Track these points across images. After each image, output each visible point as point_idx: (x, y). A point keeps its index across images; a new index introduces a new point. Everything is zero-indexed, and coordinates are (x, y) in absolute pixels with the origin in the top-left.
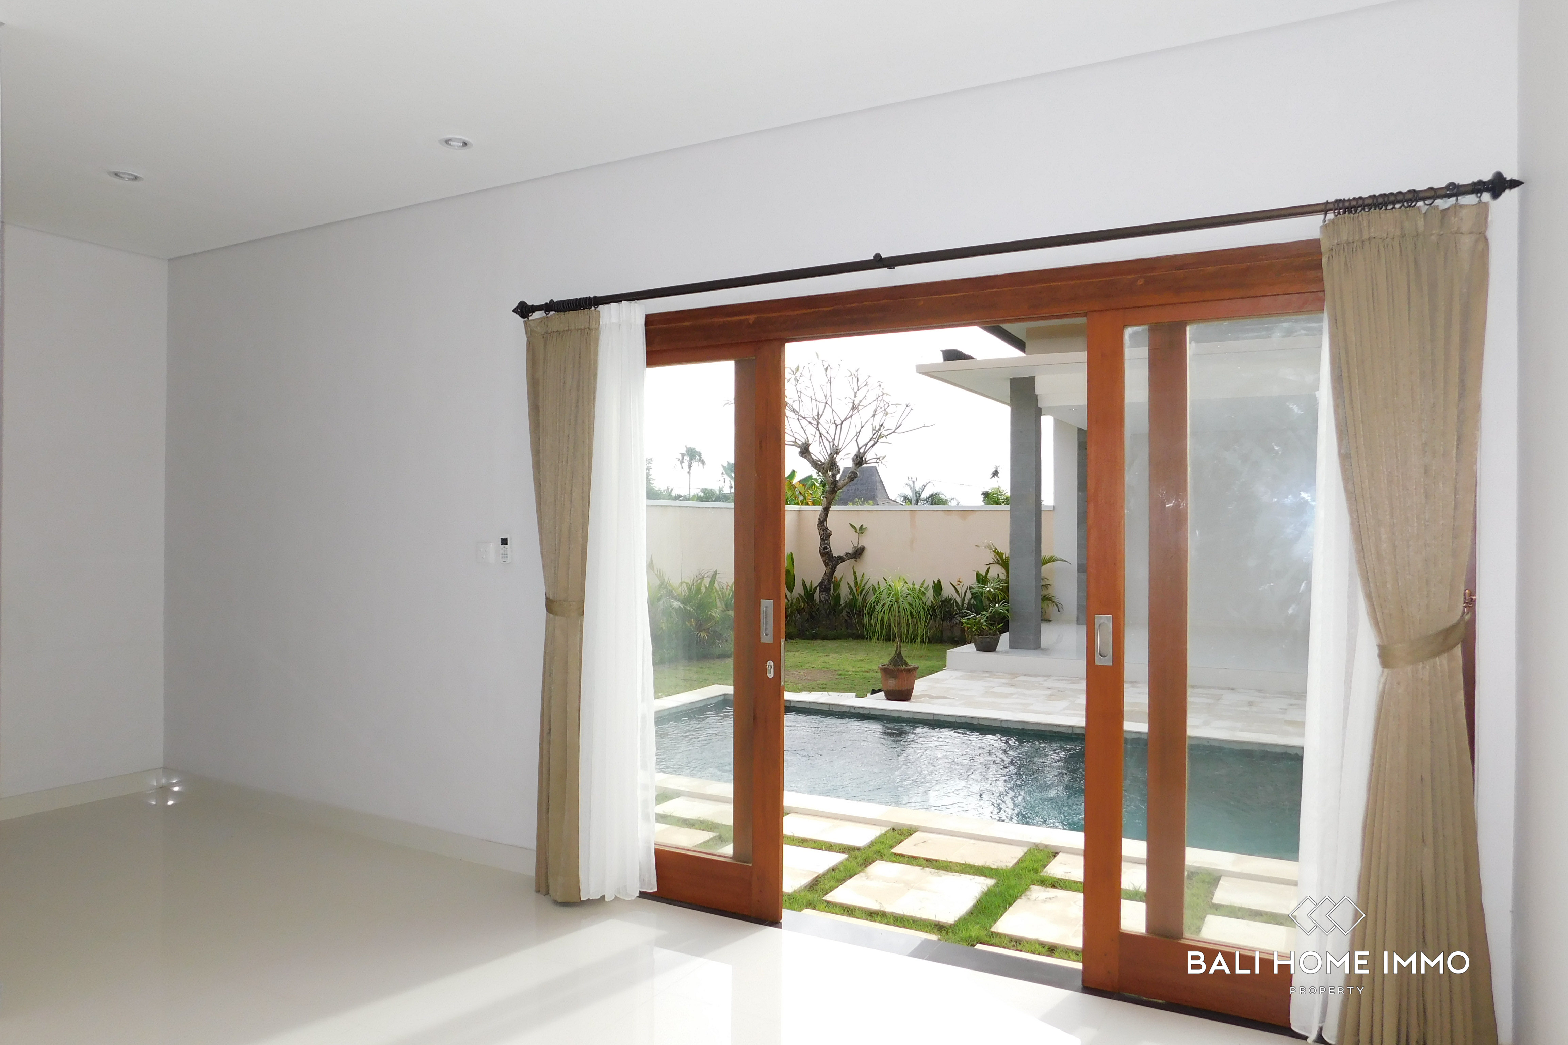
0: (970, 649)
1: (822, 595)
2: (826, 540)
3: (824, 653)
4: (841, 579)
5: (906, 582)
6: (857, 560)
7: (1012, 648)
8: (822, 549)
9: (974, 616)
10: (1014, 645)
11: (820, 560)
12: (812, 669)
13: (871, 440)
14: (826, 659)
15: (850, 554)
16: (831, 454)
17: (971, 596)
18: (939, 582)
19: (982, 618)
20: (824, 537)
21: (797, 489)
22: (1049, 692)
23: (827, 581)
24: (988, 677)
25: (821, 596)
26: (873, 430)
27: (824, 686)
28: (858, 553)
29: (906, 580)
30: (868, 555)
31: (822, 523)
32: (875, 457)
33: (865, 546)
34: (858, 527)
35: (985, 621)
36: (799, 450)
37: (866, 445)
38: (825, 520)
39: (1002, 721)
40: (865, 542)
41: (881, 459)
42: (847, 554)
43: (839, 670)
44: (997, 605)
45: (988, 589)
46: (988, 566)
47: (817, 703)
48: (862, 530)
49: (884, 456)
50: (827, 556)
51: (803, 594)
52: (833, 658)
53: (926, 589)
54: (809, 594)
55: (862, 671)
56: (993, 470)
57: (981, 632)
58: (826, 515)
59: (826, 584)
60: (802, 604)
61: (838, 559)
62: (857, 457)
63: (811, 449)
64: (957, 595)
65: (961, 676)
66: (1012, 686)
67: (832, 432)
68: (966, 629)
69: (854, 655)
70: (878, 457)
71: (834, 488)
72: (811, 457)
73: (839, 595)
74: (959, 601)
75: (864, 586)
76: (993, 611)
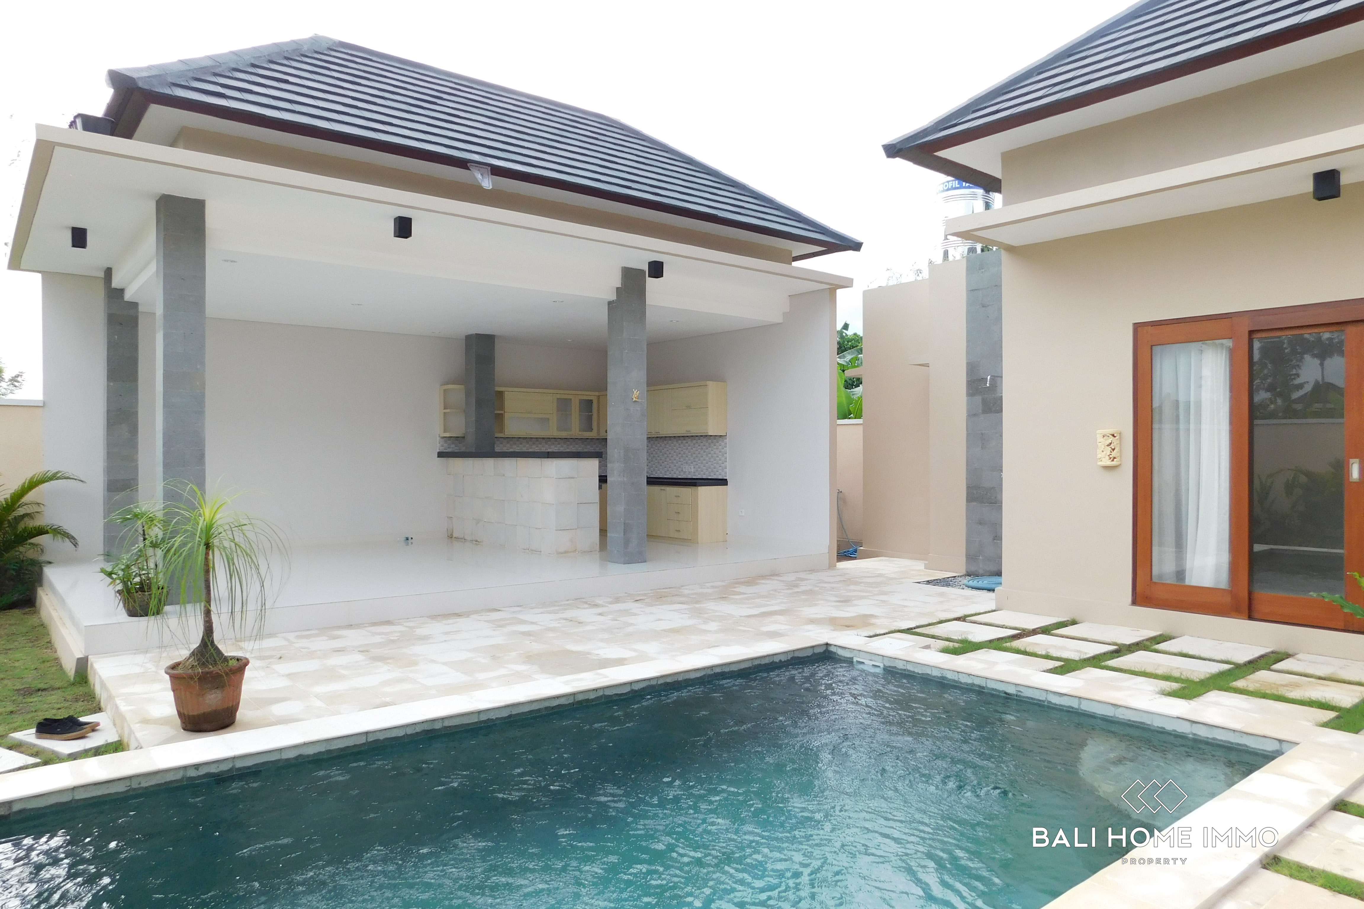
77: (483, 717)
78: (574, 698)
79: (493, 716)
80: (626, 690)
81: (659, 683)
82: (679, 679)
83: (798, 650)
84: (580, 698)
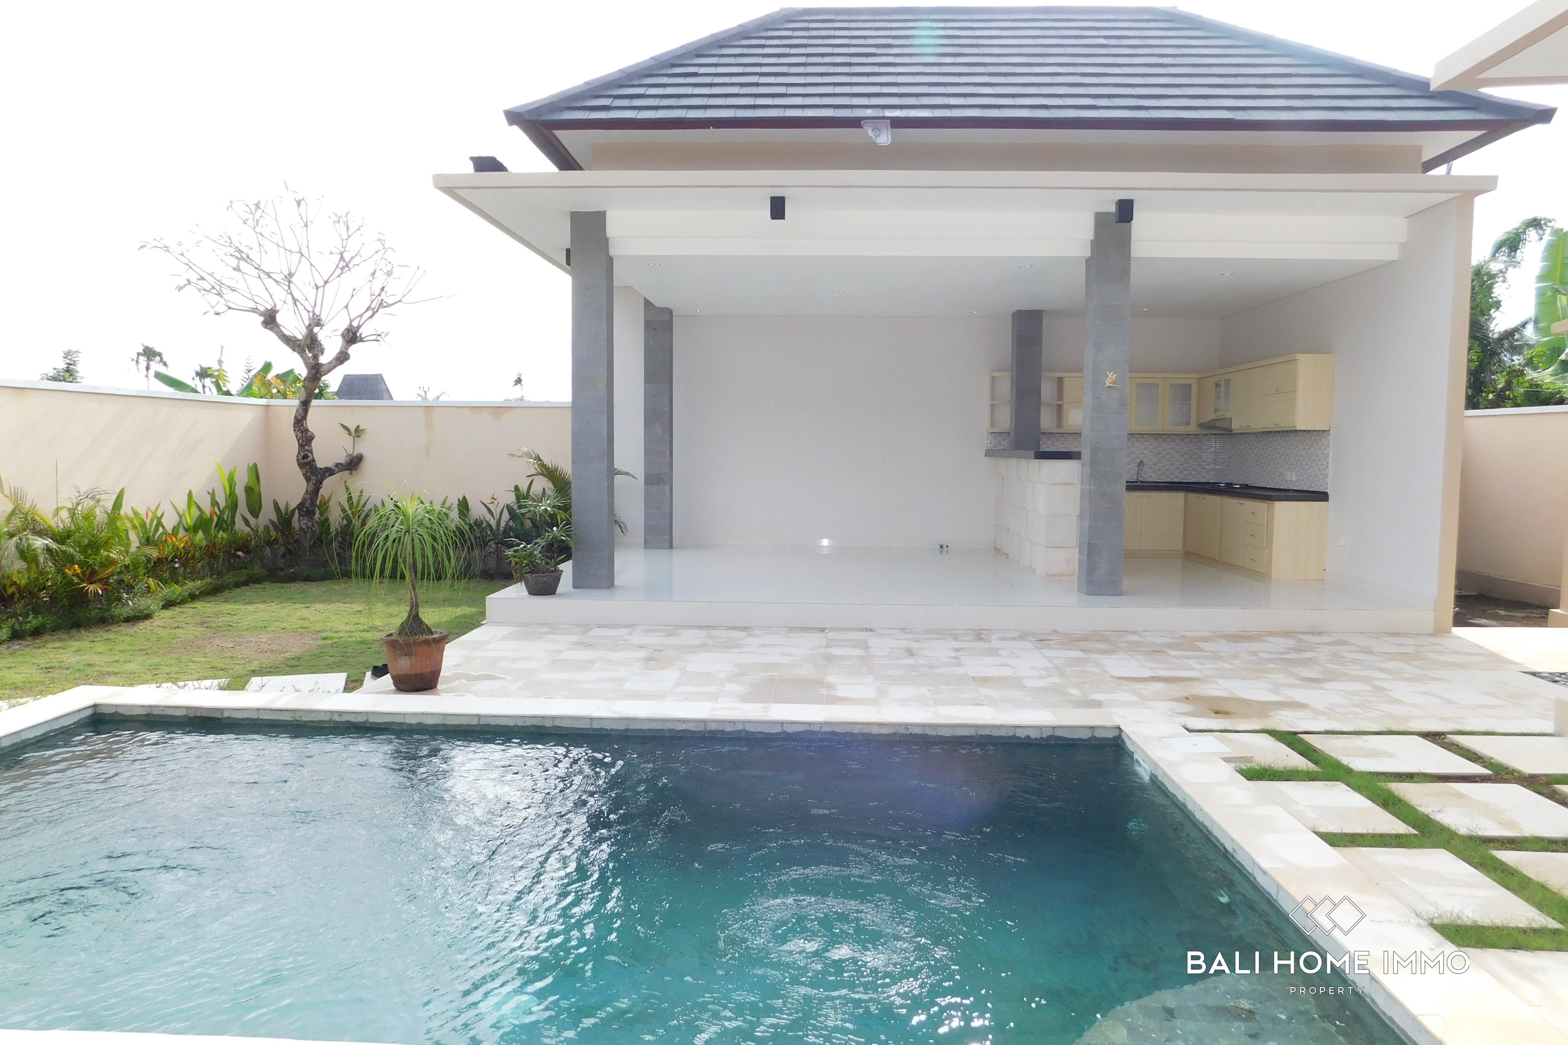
0: (516, 592)
1: (303, 520)
2: (306, 445)
3: (303, 603)
4: (330, 497)
5: (422, 503)
6: (353, 472)
7: (576, 588)
8: (300, 457)
9: (525, 547)
10: (579, 583)
11: (298, 473)
12: (281, 631)
13: (367, 310)
14: (305, 613)
15: (341, 464)
16: (310, 325)
17: (508, 517)
18: (464, 498)
19: (536, 548)
20: (302, 442)
21: (273, 386)
22: (642, 654)
23: (309, 501)
24: (550, 633)
25: (302, 522)
26: (372, 295)
27: (296, 663)
28: (354, 464)
29: (422, 499)
30: (367, 465)
31: (300, 422)
32: (375, 333)
33: (364, 454)
34: (353, 429)
35: (540, 552)
36: (262, 319)
37: (361, 316)
38: (304, 417)
39: (592, 719)
40: (362, 447)
41: (383, 335)
42: (337, 465)
43: (324, 631)
44: (555, 529)
45: (543, 508)
46: (531, 479)
47: (272, 710)
48: (358, 433)
49: (387, 332)
50: (308, 467)
51: (275, 519)
52: (316, 610)
53: (449, 508)
54: (284, 520)
55: (361, 631)
56: (516, 378)
57: (534, 569)
58: (306, 411)
59: (308, 505)
60: (273, 534)
61: (325, 472)
62: (349, 331)
63: (279, 318)
64: (490, 515)
65: (510, 634)
66: (588, 646)
67: (311, 296)
68: (513, 564)
69: (349, 603)
70: (379, 333)
71: (316, 373)
72: (280, 329)
73: (327, 519)
74: (493, 523)
75: (364, 506)
76: (551, 537)
77: (596, 725)
78: (705, 725)
79: (608, 726)
80: (777, 730)
81: (823, 730)
82: (854, 732)
83: (1060, 727)
84: (713, 727)
